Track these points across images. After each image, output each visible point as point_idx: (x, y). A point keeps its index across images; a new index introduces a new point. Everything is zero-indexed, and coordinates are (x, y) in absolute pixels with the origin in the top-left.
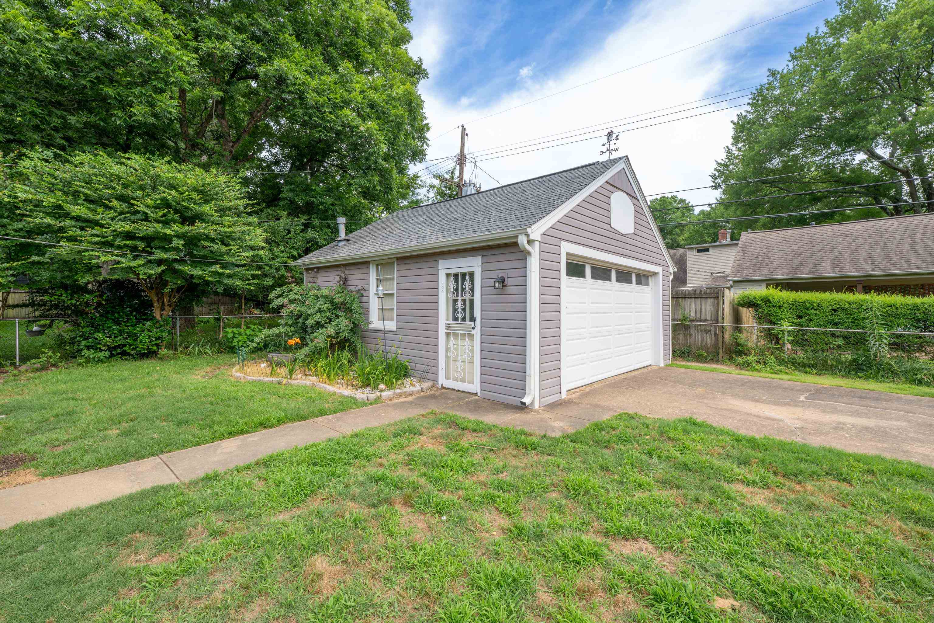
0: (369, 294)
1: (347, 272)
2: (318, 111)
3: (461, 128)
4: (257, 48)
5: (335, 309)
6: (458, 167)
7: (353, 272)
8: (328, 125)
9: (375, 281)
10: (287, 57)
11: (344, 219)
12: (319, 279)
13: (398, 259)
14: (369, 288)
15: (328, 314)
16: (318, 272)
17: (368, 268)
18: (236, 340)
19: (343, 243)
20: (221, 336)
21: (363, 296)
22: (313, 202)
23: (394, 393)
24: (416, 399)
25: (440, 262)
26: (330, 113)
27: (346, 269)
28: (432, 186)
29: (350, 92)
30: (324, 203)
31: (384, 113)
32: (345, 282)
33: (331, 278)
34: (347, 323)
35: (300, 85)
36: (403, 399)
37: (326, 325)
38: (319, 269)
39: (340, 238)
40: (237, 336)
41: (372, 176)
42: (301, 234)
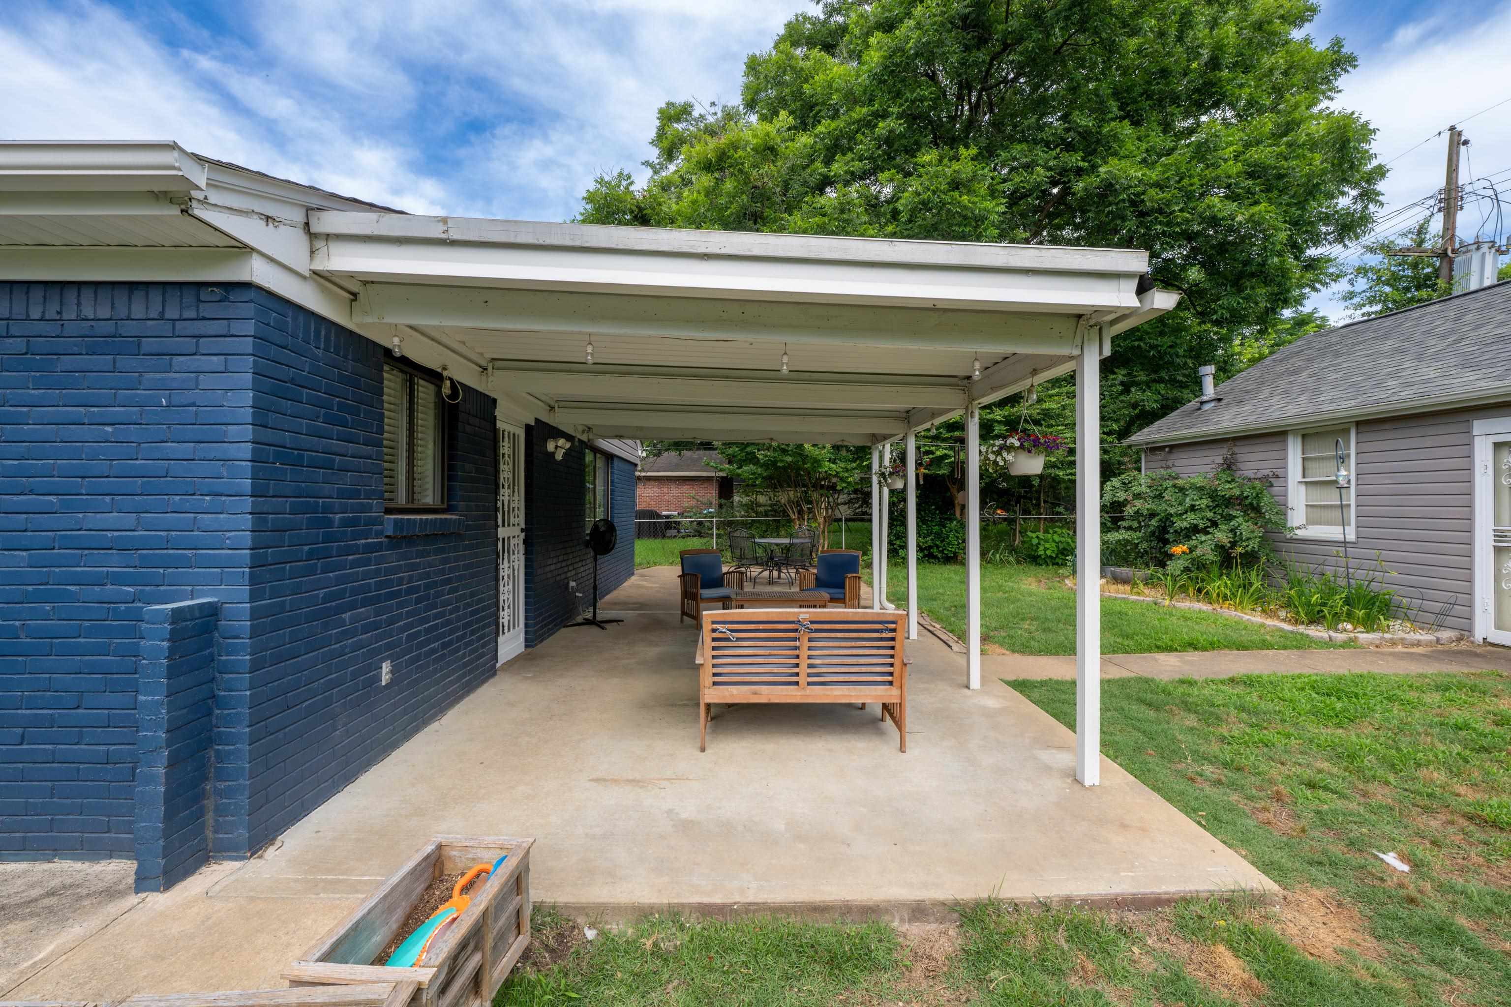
0: (1286, 481)
1: (1236, 450)
2: (1161, 214)
3: (1446, 136)
4: (1075, 159)
5: (1217, 506)
6: (1440, 217)
7: (1246, 449)
8: (1178, 230)
9: (1299, 462)
10: (1115, 154)
11: (1213, 367)
12: (1177, 462)
13: (1358, 424)
14: (1286, 473)
15: (1210, 515)
16: (1170, 452)
17: (1285, 441)
18: (1041, 548)
19: (1213, 404)
20: (1017, 542)
21: (1272, 486)
22: (1139, 347)
23: (1382, 638)
24: (1432, 652)
25: (1476, 423)
26: (1181, 210)
27: (1235, 445)
28: (1362, 271)
29: (1216, 166)
30: (1158, 346)
31: (1280, 177)
32: (1229, 466)
33: (1209, 460)
34: (1252, 527)
35: (1136, 186)
36: (1400, 648)
37: (1211, 530)
38: (1172, 447)
39: (1205, 398)
40: (1042, 542)
41: (1252, 288)
42: (1122, 398)
